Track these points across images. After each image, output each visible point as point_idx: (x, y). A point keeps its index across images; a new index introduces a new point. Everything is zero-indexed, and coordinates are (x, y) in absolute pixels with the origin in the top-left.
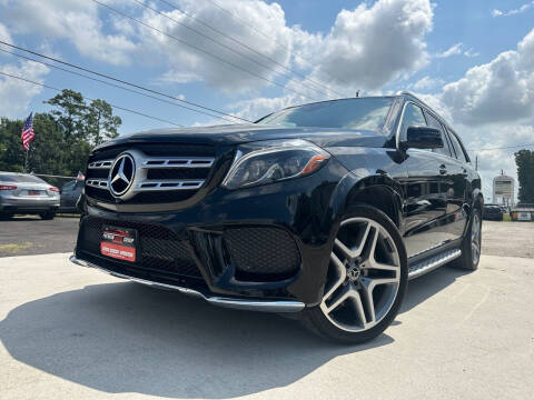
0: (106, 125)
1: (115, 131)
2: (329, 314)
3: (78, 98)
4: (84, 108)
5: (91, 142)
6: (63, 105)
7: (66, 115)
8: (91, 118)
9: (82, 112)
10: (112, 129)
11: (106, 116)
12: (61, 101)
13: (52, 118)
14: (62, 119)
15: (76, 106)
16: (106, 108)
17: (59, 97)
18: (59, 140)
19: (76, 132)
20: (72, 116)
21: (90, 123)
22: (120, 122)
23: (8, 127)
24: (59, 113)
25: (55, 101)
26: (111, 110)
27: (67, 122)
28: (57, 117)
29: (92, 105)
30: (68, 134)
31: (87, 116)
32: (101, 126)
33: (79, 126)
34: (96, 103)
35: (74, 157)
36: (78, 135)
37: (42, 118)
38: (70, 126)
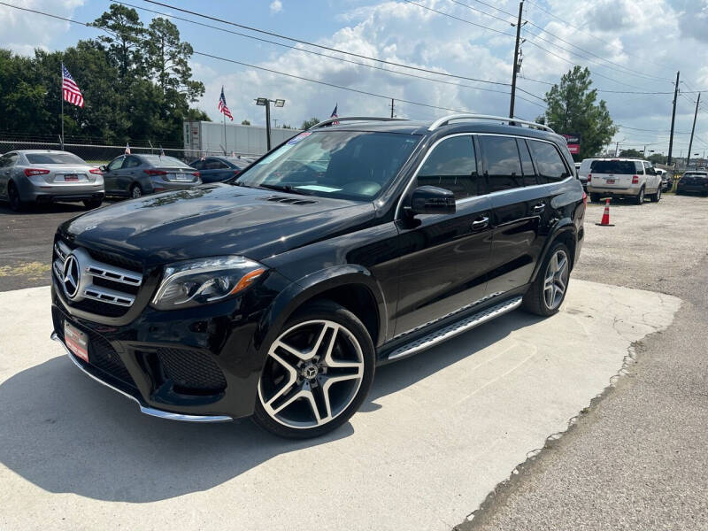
0: (173, 56)
1: (185, 64)
2: (276, 415)
3: (132, 16)
4: (141, 31)
5: (155, 81)
6: (114, 28)
7: (119, 42)
8: (152, 47)
9: (140, 37)
10: (181, 62)
11: (172, 43)
12: (111, 23)
13: (101, 48)
14: (114, 48)
15: (131, 29)
16: (172, 31)
17: (106, 17)
18: (114, 79)
19: (134, 66)
20: (127, 45)
21: (152, 53)
22: (191, 51)
23: (44, 63)
24: (109, 40)
25: (102, 22)
26: (178, 33)
27: (121, 52)
28: (107, 46)
29: (152, 26)
30: (124, 70)
31: (146, 43)
32: (166, 58)
33: (137, 58)
34: (157, 24)
35: (133, 102)
36: (136, 72)
37: (88, 48)
38: (125, 58)
